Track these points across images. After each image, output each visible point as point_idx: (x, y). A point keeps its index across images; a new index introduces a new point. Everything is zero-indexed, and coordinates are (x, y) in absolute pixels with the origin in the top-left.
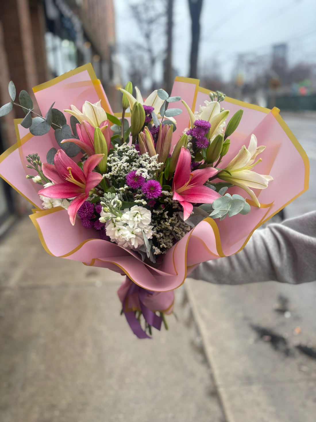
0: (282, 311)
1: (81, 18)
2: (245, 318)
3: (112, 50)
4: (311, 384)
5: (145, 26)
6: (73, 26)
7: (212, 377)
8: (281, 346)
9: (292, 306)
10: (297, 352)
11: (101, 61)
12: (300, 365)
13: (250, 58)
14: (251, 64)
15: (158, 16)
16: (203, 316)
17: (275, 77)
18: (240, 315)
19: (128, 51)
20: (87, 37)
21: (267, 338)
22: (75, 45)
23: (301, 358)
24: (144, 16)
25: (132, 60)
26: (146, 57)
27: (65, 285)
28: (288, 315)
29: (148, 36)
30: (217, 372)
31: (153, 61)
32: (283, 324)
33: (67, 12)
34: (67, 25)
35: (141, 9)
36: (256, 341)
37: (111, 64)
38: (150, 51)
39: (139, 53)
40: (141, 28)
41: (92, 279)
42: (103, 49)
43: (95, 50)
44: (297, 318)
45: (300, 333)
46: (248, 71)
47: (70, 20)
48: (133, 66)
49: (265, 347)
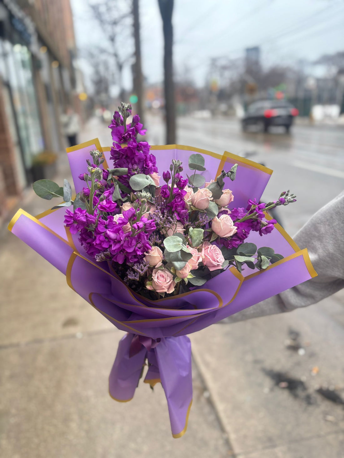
0: (294, 348)
1: (33, 20)
2: (256, 362)
3: (72, 55)
4: (341, 437)
5: (109, 28)
6: (26, 29)
7: (227, 442)
8: (300, 392)
9: (305, 340)
10: (318, 398)
11: (60, 67)
12: (326, 414)
13: (223, 62)
14: (224, 68)
15: (124, 17)
16: (207, 365)
17: (251, 81)
18: (249, 358)
19: (91, 55)
20: (42, 41)
21: (284, 384)
22: (29, 50)
23: (325, 405)
24: (107, 17)
25: (96, 66)
26: (112, 62)
27: (38, 341)
28: (301, 352)
29: (112, 39)
30: (233, 437)
31: (120, 67)
32: (298, 364)
33: (18, 13)
34: (19, 27)
35: (103, 9)
36: (272, 390)
37: (72, 70)
38: (116, 55)
39: (103, 57)
40: (104, 30)
41: (71, 330)
42: (62, 54)
43: (52, 55)
44: (312, 355)
45: (318, 373)
46: (222, 75)
47: (21, 21)
48: (97, 72)
49: (284, 396)
